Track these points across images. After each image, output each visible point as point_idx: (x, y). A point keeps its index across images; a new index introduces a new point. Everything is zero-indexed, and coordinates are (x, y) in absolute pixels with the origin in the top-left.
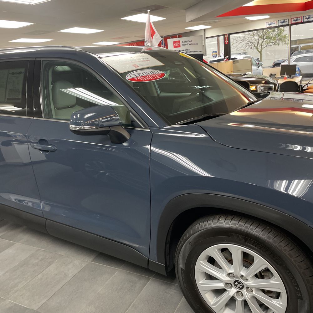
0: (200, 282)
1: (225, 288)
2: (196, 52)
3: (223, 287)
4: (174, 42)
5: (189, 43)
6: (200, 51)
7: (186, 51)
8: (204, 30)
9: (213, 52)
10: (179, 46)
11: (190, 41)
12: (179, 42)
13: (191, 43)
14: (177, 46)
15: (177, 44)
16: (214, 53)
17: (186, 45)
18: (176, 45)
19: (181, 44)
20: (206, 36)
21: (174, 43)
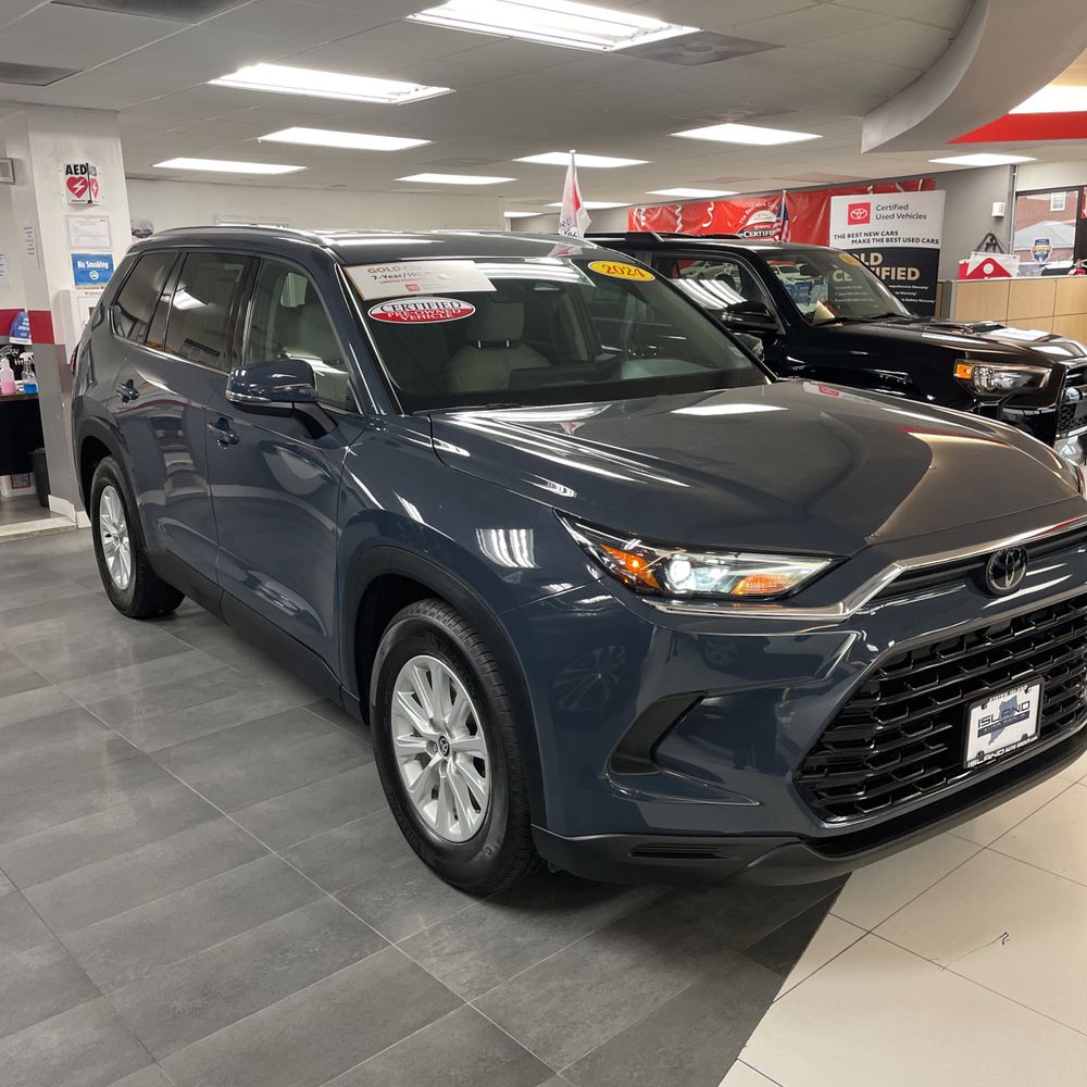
0: (399, 738)
1: (426, 750)
2: (918, 240)
3: (423, 749)
4: (850, 206)
5: (899, 212)
6: (933, 241)
7: (885, 238)
8: (1014, 167)
9: (1037, 241)
10: (866, 220)
11: (900, 208)
12: (867, 206)
13: (904, 212)
14: (859, 218)
15: (859, 213)
16: (1040, 247)
17: (887, 217)
18: (855, 216)
19: (873, 212)
20: (1019, 189)
21: (850, 211)
